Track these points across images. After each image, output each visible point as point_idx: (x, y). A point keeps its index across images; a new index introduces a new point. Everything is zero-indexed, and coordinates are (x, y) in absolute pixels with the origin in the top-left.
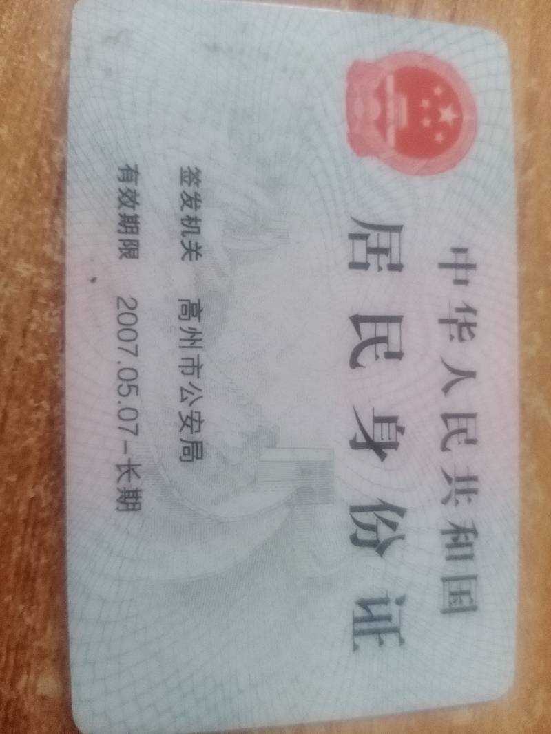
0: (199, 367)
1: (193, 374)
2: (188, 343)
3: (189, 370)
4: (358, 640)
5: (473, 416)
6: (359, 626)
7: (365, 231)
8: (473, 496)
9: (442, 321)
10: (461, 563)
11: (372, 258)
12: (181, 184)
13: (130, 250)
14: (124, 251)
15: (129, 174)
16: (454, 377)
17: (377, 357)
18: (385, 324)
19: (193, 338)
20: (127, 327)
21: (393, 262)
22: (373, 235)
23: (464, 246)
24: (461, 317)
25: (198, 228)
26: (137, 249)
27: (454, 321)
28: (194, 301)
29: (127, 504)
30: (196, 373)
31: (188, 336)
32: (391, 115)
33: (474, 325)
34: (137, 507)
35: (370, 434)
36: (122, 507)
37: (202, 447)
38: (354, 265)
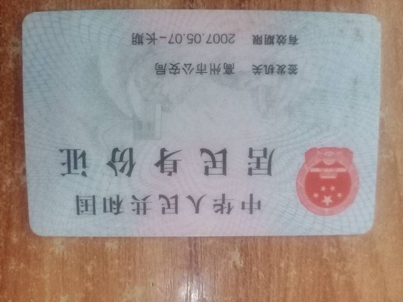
0: (201, 73)
1: (198, 70)
2: (213, 67)
3: (200, 68)
4: (65, 152)
5: (176, 212)
6: (72, 153)
7: (268, 156)
8: (136, 212)
9: (224, 195)
10: (102, 206)
11: (254, 160)
12: (289, 65)
13: (257, 40)
14: (256, 38)
15: (294, 40)
16: (196, 202)
17: (206, 162)
18: (222, 166)
19: (215, 70)
20: (220, 39)
21: (253, 171)
22: (266, 160)
23: (262, 207)
24: (226, 205)
25: (268, 73)
26: (258, 44)
27: (224, 202)
28: (234, 71)
29: (136, 38)
30: (198, 71)
31: (216, 68)
32: (326, 170)
33: (222, 213)
34: (135, 43)
35: (168, 159)
36: (135, 36)
37: (163, 74)
38: (251, 150)
